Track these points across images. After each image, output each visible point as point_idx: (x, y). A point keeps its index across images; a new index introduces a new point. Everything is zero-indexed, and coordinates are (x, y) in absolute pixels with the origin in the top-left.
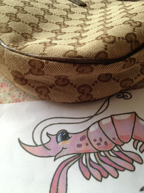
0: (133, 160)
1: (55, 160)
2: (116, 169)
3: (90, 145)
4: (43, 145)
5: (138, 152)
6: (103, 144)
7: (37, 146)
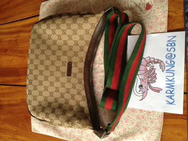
0: (152, 68)
1: (148, 90)
2: (154, 73)
3: (146, 79)
4: (143, 93)
5: (150, 66)
6: (146, 75)
7: (143, 95)
